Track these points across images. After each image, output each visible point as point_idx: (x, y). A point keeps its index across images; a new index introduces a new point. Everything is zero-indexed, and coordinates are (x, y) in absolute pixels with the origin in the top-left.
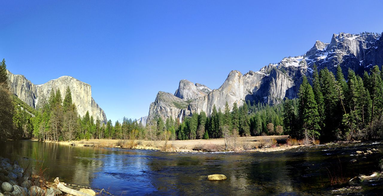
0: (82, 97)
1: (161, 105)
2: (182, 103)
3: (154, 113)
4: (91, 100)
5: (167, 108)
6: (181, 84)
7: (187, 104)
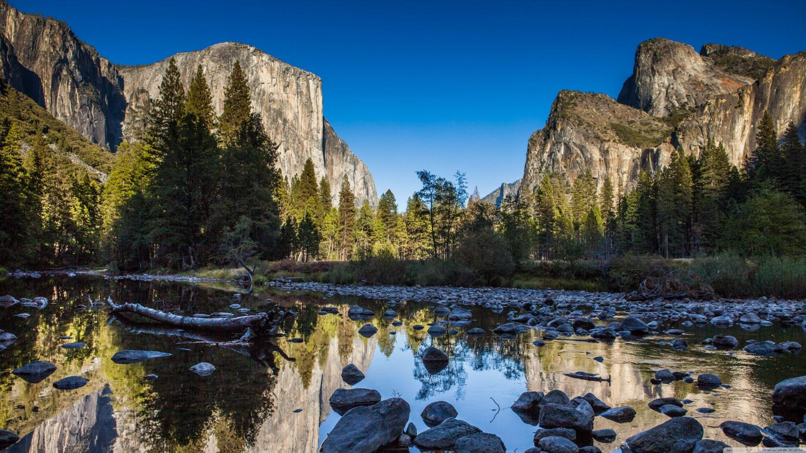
0: (290, 116)
1: (566, 139)
2: (646, 124)
3: (544, 169)
4: (321, 126)
5: (588, 146)
6: (642, 57)
7: (665, 127)
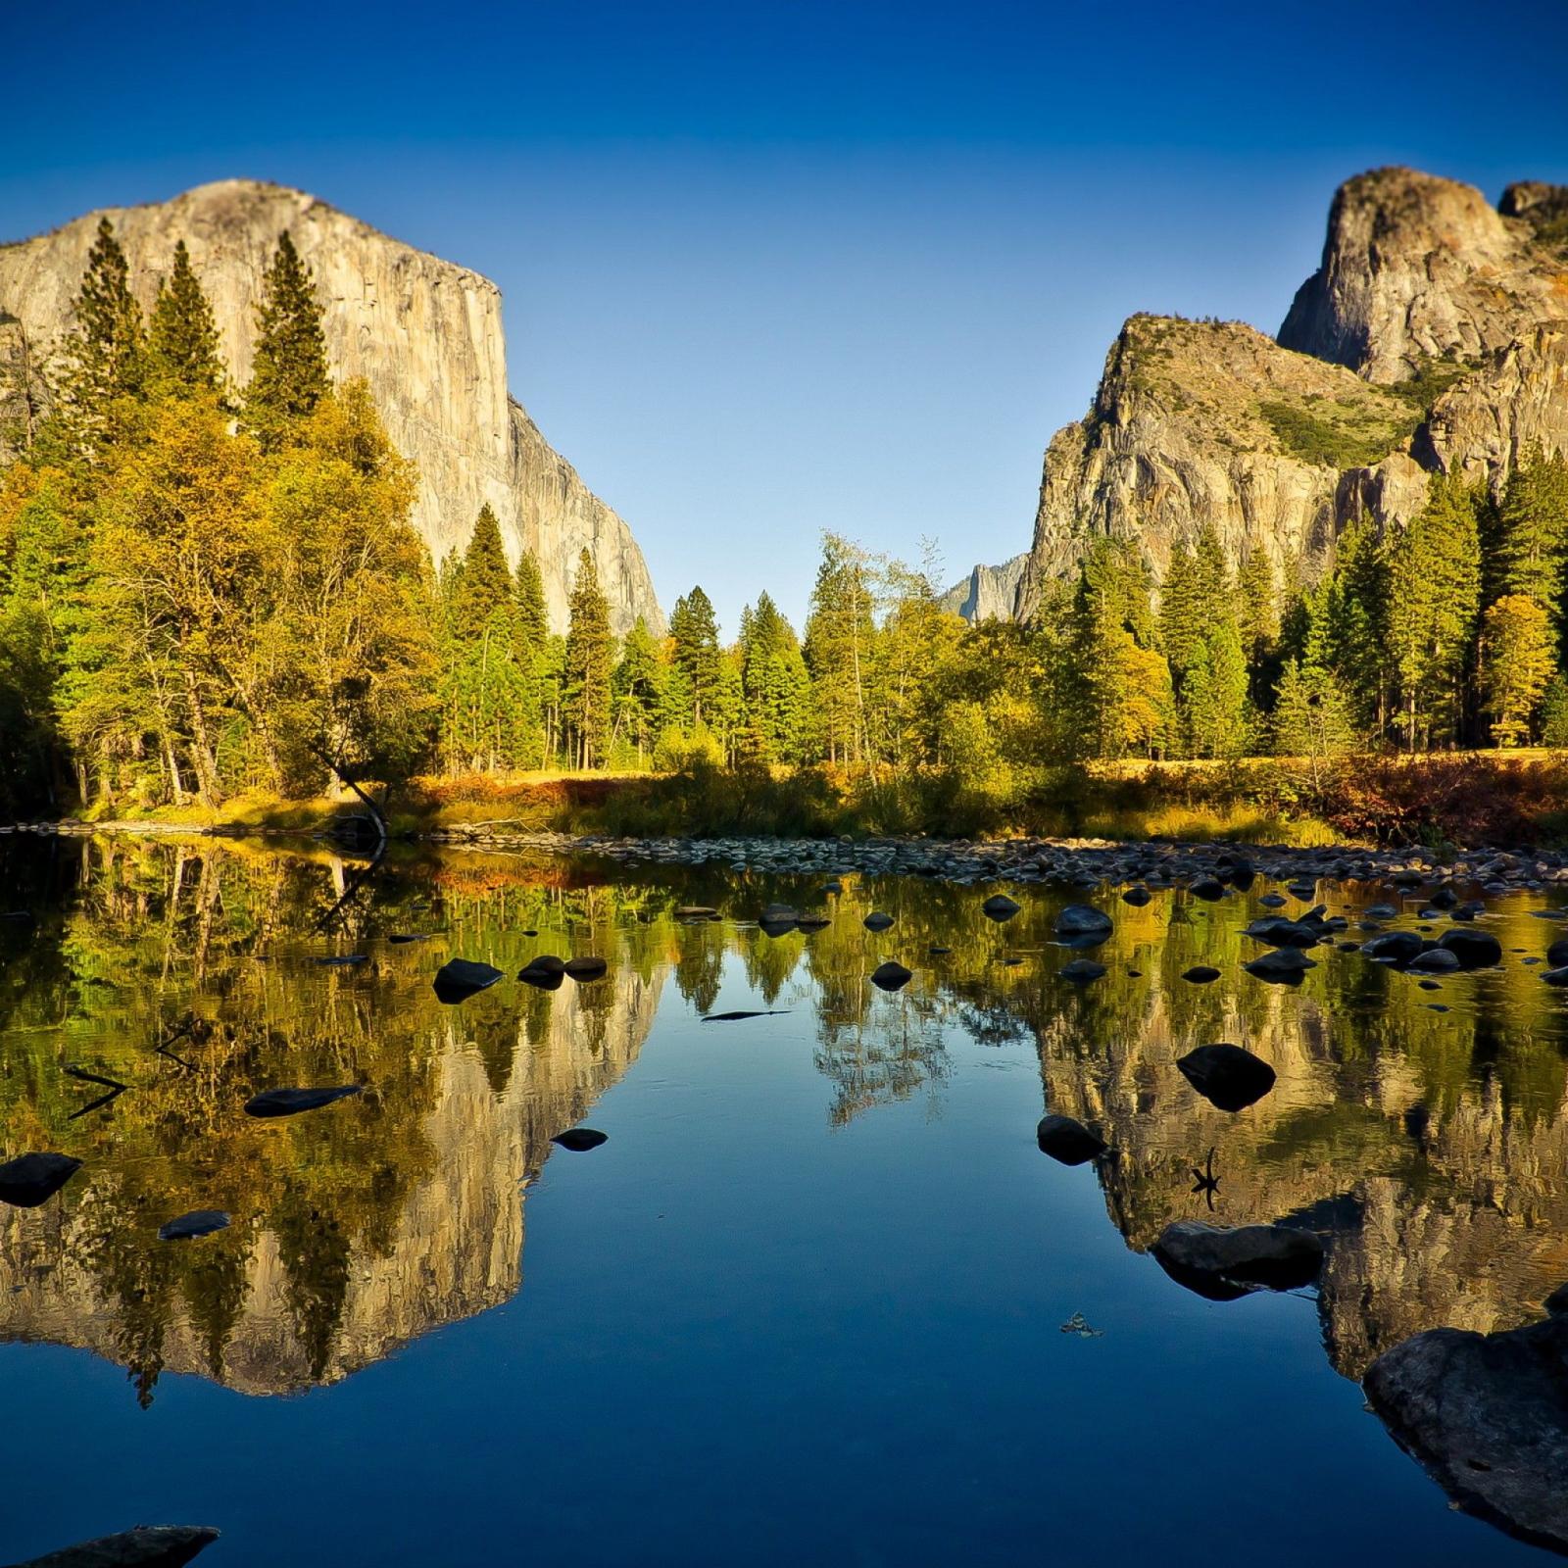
0: (419, 391)
1: (1141, 446)
2: (1352, 403)
3: (1084, 526)
4: (504, 418)
5: (1200, 464)
6: (1348, 220)
7: (1404, 411)
